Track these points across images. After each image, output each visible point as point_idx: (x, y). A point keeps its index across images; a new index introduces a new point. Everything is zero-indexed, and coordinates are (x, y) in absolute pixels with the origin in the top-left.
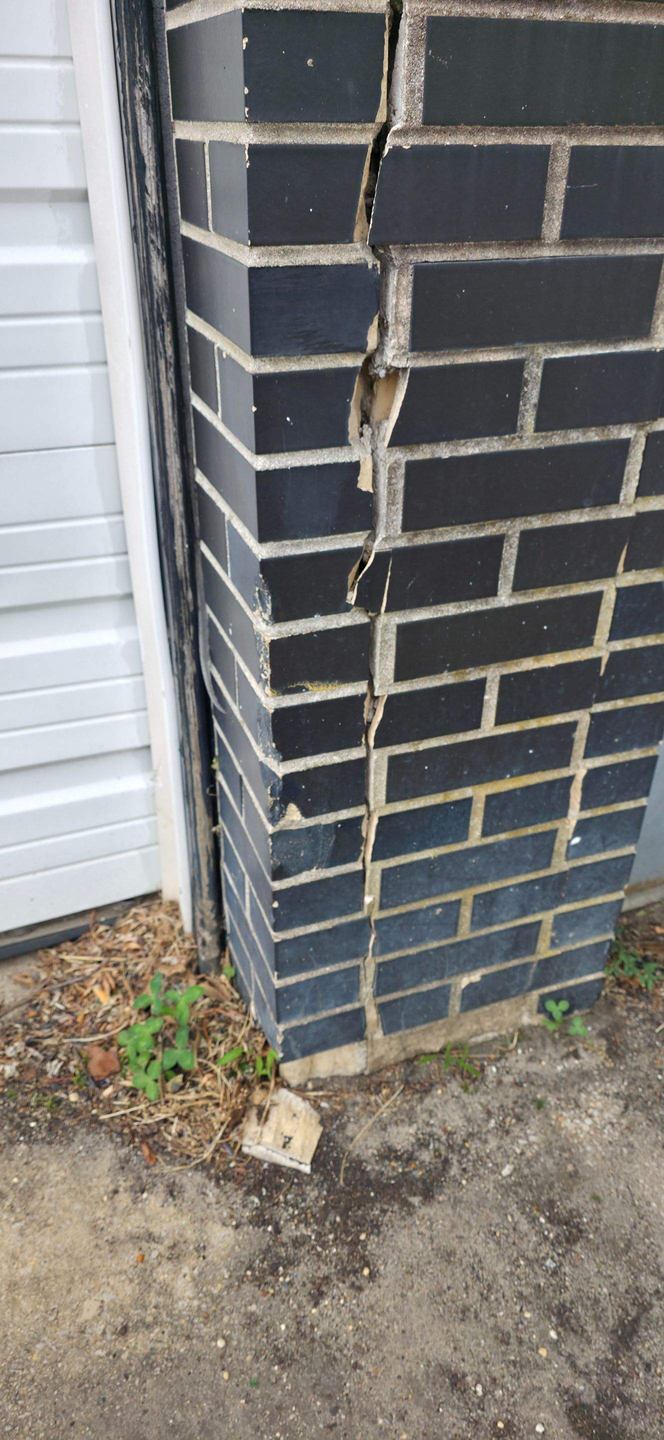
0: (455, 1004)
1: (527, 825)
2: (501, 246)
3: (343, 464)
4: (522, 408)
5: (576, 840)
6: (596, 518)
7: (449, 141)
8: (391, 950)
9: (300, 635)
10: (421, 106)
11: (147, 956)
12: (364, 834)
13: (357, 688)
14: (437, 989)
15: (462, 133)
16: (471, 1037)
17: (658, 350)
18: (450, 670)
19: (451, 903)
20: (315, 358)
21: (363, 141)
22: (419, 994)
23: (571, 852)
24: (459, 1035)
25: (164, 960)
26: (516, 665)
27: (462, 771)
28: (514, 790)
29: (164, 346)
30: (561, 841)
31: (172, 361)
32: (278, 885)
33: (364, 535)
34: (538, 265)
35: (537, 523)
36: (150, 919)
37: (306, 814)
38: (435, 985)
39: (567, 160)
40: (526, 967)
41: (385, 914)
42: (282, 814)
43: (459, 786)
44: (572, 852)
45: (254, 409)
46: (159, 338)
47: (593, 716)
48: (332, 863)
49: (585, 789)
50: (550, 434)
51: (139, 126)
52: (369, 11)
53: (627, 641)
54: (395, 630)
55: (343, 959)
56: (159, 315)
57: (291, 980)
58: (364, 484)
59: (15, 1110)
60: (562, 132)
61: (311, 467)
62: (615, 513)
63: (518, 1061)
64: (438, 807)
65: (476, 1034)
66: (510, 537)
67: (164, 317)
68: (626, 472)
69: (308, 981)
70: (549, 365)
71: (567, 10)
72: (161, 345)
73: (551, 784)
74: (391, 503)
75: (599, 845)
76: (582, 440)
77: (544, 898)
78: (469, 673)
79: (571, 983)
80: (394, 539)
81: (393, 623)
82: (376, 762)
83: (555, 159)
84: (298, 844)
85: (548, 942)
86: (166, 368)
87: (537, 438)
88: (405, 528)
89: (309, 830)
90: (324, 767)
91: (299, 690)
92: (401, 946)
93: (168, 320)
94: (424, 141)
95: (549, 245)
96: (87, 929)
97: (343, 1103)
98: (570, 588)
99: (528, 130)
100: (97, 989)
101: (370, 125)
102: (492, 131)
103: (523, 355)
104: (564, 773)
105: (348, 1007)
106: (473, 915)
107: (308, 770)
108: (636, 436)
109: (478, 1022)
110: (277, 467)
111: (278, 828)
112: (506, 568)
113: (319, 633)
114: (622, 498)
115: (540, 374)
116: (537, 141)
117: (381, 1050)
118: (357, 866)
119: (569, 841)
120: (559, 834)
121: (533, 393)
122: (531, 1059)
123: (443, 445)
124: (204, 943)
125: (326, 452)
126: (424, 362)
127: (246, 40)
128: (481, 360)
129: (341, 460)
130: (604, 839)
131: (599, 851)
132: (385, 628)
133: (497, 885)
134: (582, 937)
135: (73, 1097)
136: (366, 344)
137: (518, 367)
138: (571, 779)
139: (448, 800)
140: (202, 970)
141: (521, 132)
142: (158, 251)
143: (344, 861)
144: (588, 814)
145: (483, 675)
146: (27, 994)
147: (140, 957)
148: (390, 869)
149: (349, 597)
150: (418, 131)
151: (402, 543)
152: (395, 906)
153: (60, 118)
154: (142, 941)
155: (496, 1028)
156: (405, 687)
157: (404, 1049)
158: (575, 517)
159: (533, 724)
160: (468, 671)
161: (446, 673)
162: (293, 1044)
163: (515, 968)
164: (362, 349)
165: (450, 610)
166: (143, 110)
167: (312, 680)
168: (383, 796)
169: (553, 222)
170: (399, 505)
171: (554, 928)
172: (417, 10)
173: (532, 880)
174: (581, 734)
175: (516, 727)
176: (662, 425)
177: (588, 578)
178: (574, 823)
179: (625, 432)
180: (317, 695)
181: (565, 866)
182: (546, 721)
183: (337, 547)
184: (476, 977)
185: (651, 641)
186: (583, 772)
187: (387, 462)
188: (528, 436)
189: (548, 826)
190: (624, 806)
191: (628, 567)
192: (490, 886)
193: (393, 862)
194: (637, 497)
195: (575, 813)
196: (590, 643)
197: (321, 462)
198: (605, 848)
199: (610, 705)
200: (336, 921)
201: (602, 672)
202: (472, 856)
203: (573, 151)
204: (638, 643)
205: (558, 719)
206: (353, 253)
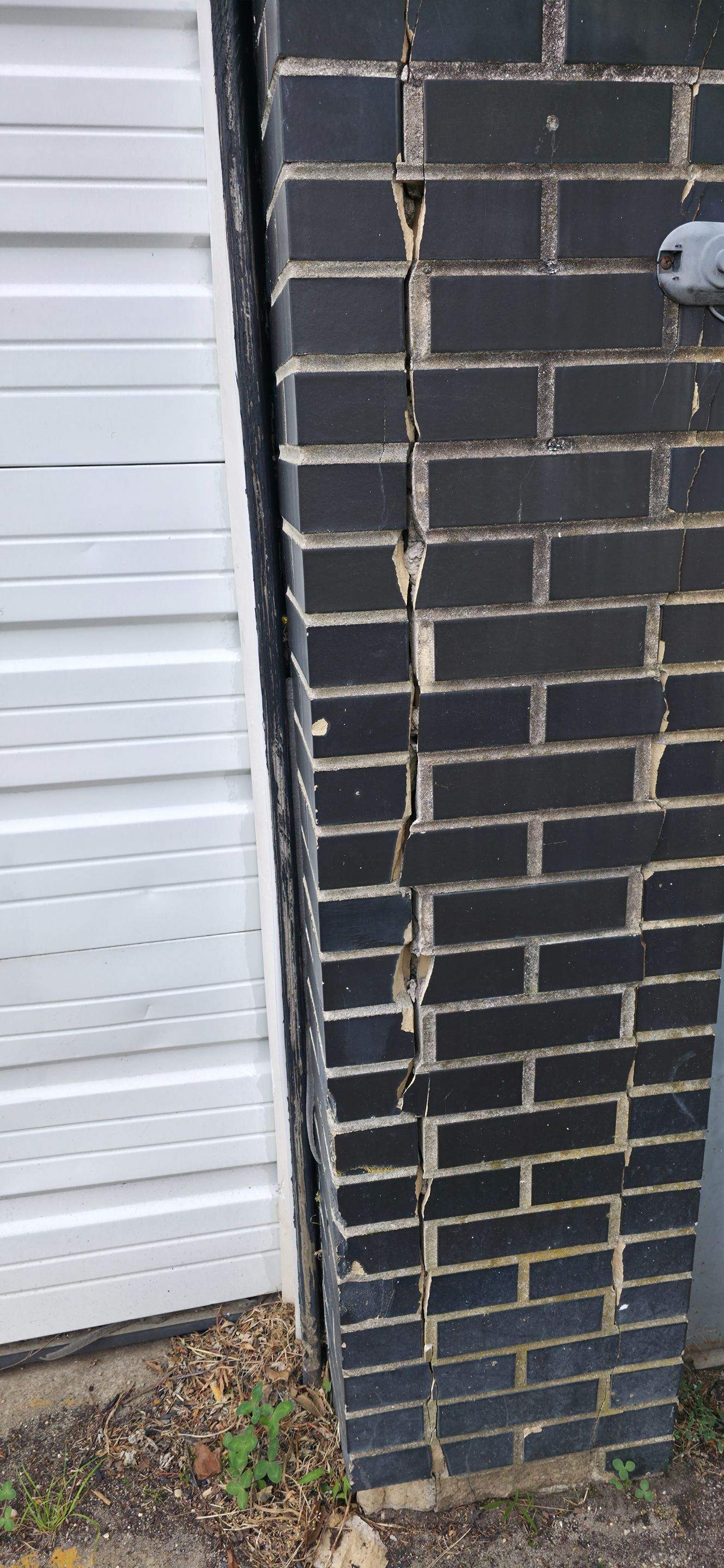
0: (519, 1453)
1: (572, 1291)
2: (497, 881)
3: (389, 1015)
4: (527, 977)
5: (624, 1307)
6: (601, 1049)
7: (452, 826)
8: (451, 1395)
9: (360, 1132)
10: (432, 810)
11: (259, 1358)
12: (421, 1290)
13: (411, 1171)
14: (499, 1436)
15: (463, 821)
16: (540, 1487)
17: (635, 935)
18: (487, 1160)
19: (505, 1357)
20: (367, 950)
21: (395, 829)
22: (482, 1439)
23: (621, 1317)
24: (527, 1483)
25: (274, 1365)
26: (546, 1156)
27: (506, 1241)
28: (557, 1260)
29: (287, 894)
30: (609, 1307)
31: (292, 903)
32: (346, 1329)
33: (410, 1060)
34: (528, 891)
35: (550, 1052)
36: (267, 1320)
37: (368, 1270)
38: (496, 1432)
39: (542, 830)
40: (588, 1423)
41: (444, 1362)
42: (349, 1268)
43: (505, 1254)
44: (619, 1318)
45: (323, 983)
46: (283, 889)
47: (625, 1199)
48: (393, 1314)
49: (626, 1261)
50: (552, 992)
51: (274, 766)
52: (396, 764)
53: (649, 1139)
54: (436, 1129)
55: (408, 1400)
56: (285, 875)
57: (360, 1414)
58: (407, 1026)
59: (127, 1498)
60: (536, 813)
61: (364, 1018)
62: (617, 1045)
63: (587, 1519)
64: (485, 1271)
65: (544, 1485)
66: (527, 1063)
67: (288, 876)
68: (622, 1016)
69: (375, 1415)
70: (544, 949)
71: (532, 750)
72: (285, 893)
73: (592, 1256)
74: (427, 1040)
75: (649, 1313)
76: (579, 996)
77: (598, 1358)
78: (505, 1163)
79: (639, 1443)
80: (432, 1065)
81: (434, 1124)
82: (427, 1231)
83: (533, 829)
84: (363, 1295)
85: (608, 1401)
86: (288, 907)
87: (542, 995)
88: (439, 1057)
89: (372, 1283)
90: (382, 1233)
91: (360, 1172)
92: (460, 1393)
93: (290, 878)
94: (436, 828)
95: (535, 877)
96: (213, 1322)
97: (411, 1539)
98: (586, 1100)
99: (510, 815)
100: (213, 1385)
101: (399, 820)
102: (484, 818)
103: (523, 943)
104: (603, 1247)
105: (414, 1445)
106: (528, 1369)
107: (369, 1235)
108: (626, 991)
109: (545, 1472)
110: (340, 1019)
111: (345, 1280)
112: (528, 1084)
113: (374, 1130)
114: (621, 1035)
115: (538, 955)
116: (517, 820)
117: (449, 1490)
118: (417, 1317)
119: (617, 1308)
120: (606, 1301)
121: (534, 967)
122: (599, 1519)
123: (465, 1002)
124: (307, 1355)
125: (376, 1007)
126: (445, 952)
127: (316, 786)
128: (489, 948)
129: (387, 1012)
130: (653, 1308)
131: (649, 1318)
132: (429, 1126)
133: (550, 1344)
134: (644, 1399)
135: (178, 1493)
136: (404, 940)
137: (519, 953)
138: (610, 1253)
139: (495, 1266)
140: (304, 1381)
141: (505, 817)
142: (285, 837)
143: (404, 1312)
144: (633, 1284)
145: (516, 1164)
146: (155, 1381)
147: (253, 1358)
148: (445, 1322)
149: (399, 1103)
150: (430, 823)
151: (438, 1067)
152: (453, 1355)
153: (235, 729)
154: (256, 1344)
155: (566, 1481)
156: (447, 1173)
157: (473, 1491)
158: (582, 1048)
159: (568, 1205)
160: (503, 1161)
161: (483, 1163)
162: (363, 1473)
163: (577, 1423)
164: (400, 943)
165: (483, 1115)
166: (277, 758)
167: (370, 1165)
168: (435, 1260)
169: (536, 864)
170: (434, 1043)
171: (613, 1388)
172: (426, 762)
173: (584, 1342)
174: (615, 1214)
175: (551, 1207)
176: (651, 981)
177: (601, 1092)
178: (620, 1291)
179: (617, 989)
180: (375, 1175)
181: (616, 1330)
182: (579, 1203)
183: (388, 1069)
184: (537, 1428)
185: (670, 1139)
186: (622, 1247)
187: (423, 1012)
188: (533, 995)
189: (594, 1293)
190: (668, 1278)
191: (637, 1083)
192: (543, 1344)
193: (448, 1317)
194: (634, 1034)
195: (620, 1282)
196: (611, 1141)
197: (372, 1014)
198: (654, 1316)
199: (639, 1191)
200: (399, 1365)
201: (627, 1164)
202: (523, 1316)
203: (545, 824)
204: (658, 1140)
205: (591, 1201)
206: (391, 889)
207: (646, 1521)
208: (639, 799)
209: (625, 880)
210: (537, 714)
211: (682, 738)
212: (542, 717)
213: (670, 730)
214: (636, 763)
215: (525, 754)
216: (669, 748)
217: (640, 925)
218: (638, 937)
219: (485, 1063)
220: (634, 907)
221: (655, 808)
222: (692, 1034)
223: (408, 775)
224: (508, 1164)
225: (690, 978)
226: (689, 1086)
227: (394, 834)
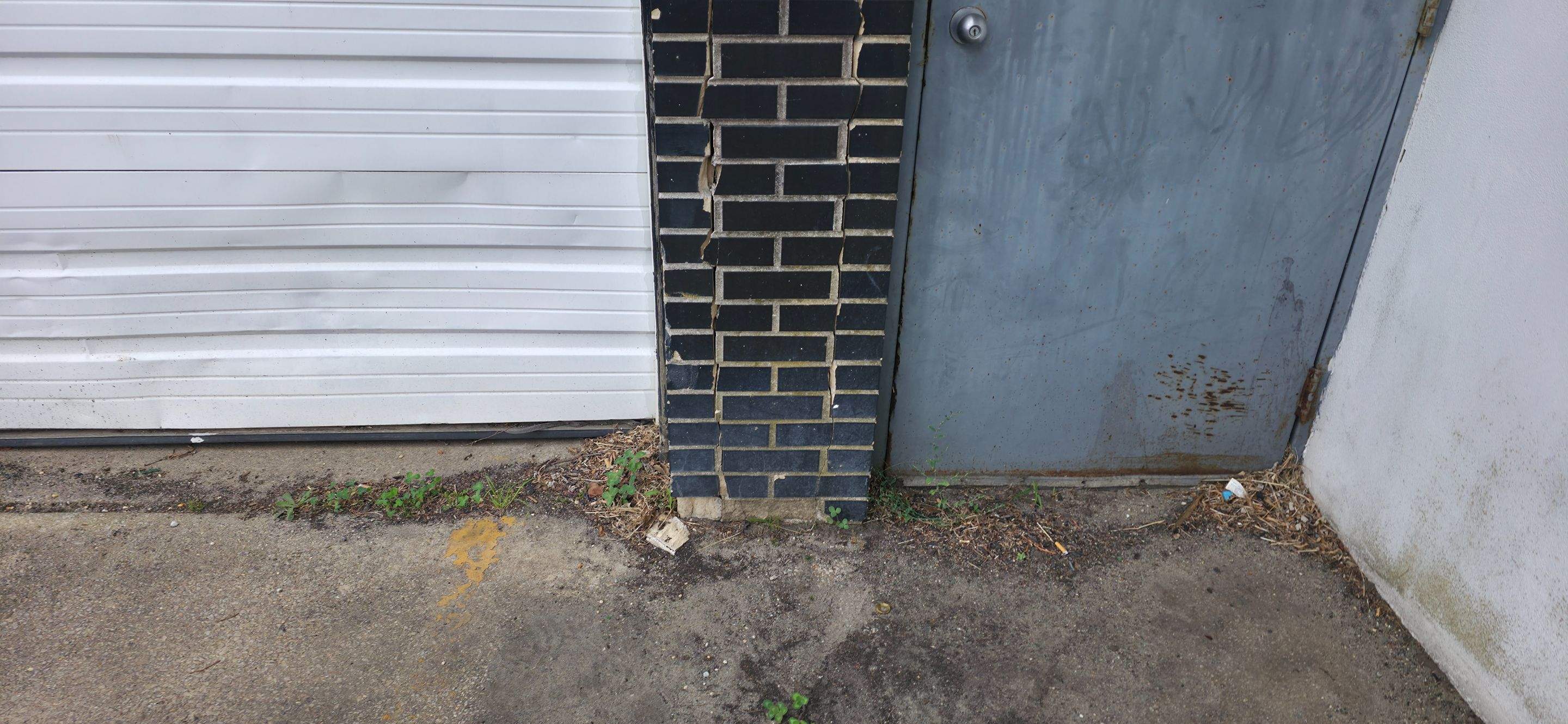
0: (771, 489)
1: (804, 390)
2: (758, 121)
4: (777, 184)
5: (836, 406)
6: (822, 236)
7: (732, 83)
8: (730, 445)
9: (679, 270)
10: (721, 72)
12: (714, 376)
13: (708, 300)
14: (759, 477)
15: (739, 80)
16: (785, 518)
17: (842, 165)
18: (753, 298)
19: (763, 426)
20: (681, 158)
21: (700, 82)
22: (749, 477)
23: (834, 413)
24: (777, 514)
26: (788, 301)
27: (764, 352)
28: (794, 368)
30: (826, 404)
32: (669, 392)
33: (708, 230)
34: (777, 129)
35: (791, 235)
37: (684, 358)
38: (758, 474)
39: (786, 91)
40: (814, 478)
41: (726, 422)
42: (672, 355)
43: (763, 360)
45: (658, 175)
47: (837, 337)
48: (697, 387)
49: (837, 377)
50: (792, 196)
52: (701, 41)
53: (852, 300)
54: (723, 275)
55: (705, 444)
57: (677, 448)
58: (707, 208)
59: (547, 501)
60: (783, 80)
61: (682, 199)
62: (831, 235)
63: (811, 539)
64: (751, 368)
65: (788, 517)
66: (777, 240)
68: (834, 217)
69: (686, 450)
70: (787, 167)
71: (780, 39)
73: (816, 369)
74: (718, 218)
75: (851, 412)
76: (808, 200)
77: (819, 437)
78: (763, 302)
79: (846, 499)
80: (720, 234)
81: (722, 271)
82: (718, 338)
83: (781, 90)
84: (680, 373)
85: (826, 466)
87: (785, 197)
88: (724, 229)
89: (685, 366)
90: (694, 336)
91: (678, 295)
92: (736, 445)
94: (723, 83)
95: (782, 121)
97: (705, 531)
98: (812, 268)
99: (767, 80)
100: (606, 460)
101: (703, 77)
102: (750, 80)
103: (774, 163)
104: (823, 365)
105: (708, 473)
106: (777, 437)
107: (684, 336)
108: (837, 201)
109: (788, 508)
110: (667, 198)
111: (670, 362)
112: (778, 254)
113: (687, 270)
114: (834, 229)
115: (783, 171)
116: (772, 84)
117: (730, 509)
118: (710, 392)
119: (832, 406)
120: (824, 400)
121: (781, 179)
122: (817, 539)
123: (740, 196)
125: (688, 194)
126: (728, 163)
127: (654, 51)
128: (756, 163)
129: (695, 198)
130: (854, 410)
131: (851, 416)
132: (719, 273)
133: (790, 422)
134: (850, 470)
135: (576, 502)
136: (705, 154)
137: (772, 167)
138: (828, 369)
139: (757, 367)
140: (659, 459)
141: (764, 80)
143: (704, 388)
144: (842, 392)
145: (771, 303)
146: (572, 457)
148: (728, 398)
149: (702, 256)
150: (719, 80)
151: (724, 235)
152: (732, 419)
155: (801, 517)
156: (729, 303)
157: (744, 512)
158: (810, 234)
159: (801, 334)
160: (762, 300)
161: (750, 299)
162: (678, 486)
163: (807, 477)
164: (702, 155)
165: (750, 269)
167: (685, 292)
168: (722, 357)
169: (782, 113)
170: (721, 220)
171: (829, 459)
172: (717, 41)
173: (811, 424)
174: (830, 344)
175: (791, 334)
176: (854, 197)
177: (822, 264)
178: (833, 396)
179: (832, 199)
180: (687, 299)
181: (830, 420)
182: (809, 334)
183: (696, 234)
184: (782, 476)
185: (865, 301)
186: (835, 367)
187: (715, 201)
188: (780, 196)
189: (818, 394)
190: (864, 392)
191: (845, 263)
192: (786, 422)
193: (729, 394)
194: (843, 229)
195: (834, 391)
196: (828, 297)
197: (686, 197)
198: (855, 416)
199: (846, 333)
200: (701, 420)
201: (838, 314)
202: (774, 401)
203: (788, 87)
204: (858, 301)
205: (815, 334)
206: (697, 120)
207: (845, 544)
208: (845, 77)
209: (837, 128)
210: (784, 16)
211: (873, 40)
212: (787, 19)
213: (865, 34)
214: (844, 53)
215: (776, 41)
216: (864, 46)
217: (846, 158)
218: (844, 165)
219: (752, 236)
220: (842, 147)
221: (855, 83)
222: (879, 235)
223: (708, 49)
224: (766, 303)
225: (878, 197)
226: (877, 268)
227: (699, 85)
